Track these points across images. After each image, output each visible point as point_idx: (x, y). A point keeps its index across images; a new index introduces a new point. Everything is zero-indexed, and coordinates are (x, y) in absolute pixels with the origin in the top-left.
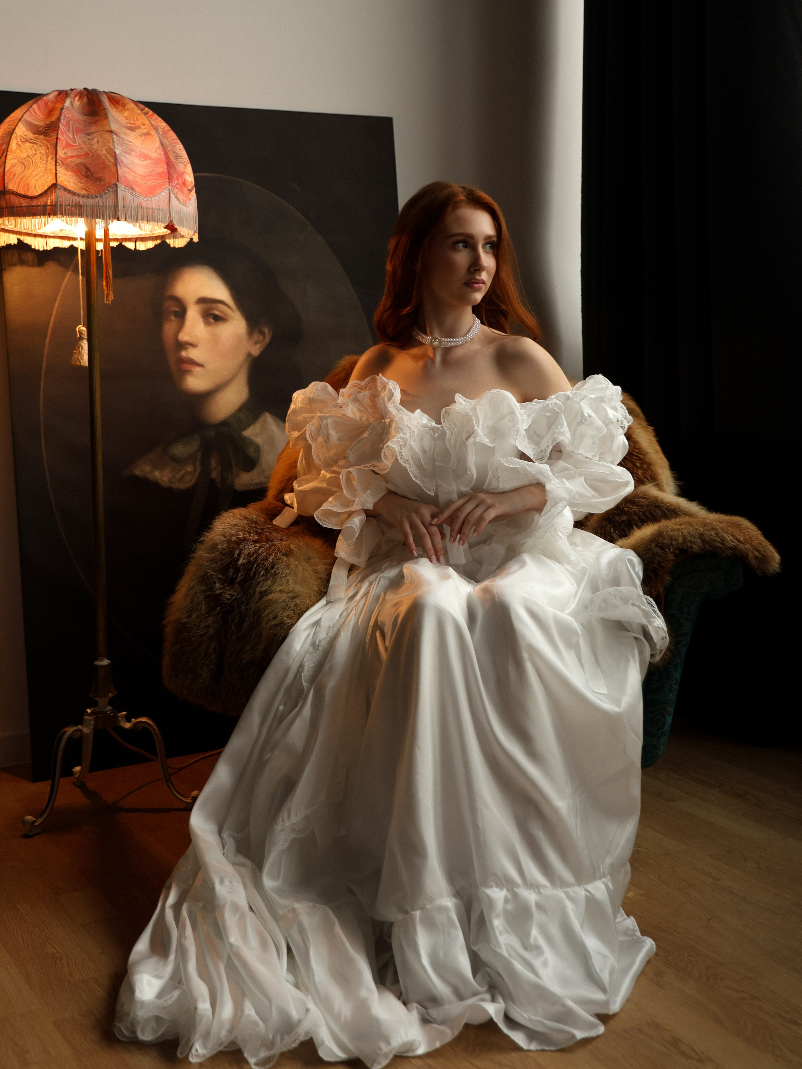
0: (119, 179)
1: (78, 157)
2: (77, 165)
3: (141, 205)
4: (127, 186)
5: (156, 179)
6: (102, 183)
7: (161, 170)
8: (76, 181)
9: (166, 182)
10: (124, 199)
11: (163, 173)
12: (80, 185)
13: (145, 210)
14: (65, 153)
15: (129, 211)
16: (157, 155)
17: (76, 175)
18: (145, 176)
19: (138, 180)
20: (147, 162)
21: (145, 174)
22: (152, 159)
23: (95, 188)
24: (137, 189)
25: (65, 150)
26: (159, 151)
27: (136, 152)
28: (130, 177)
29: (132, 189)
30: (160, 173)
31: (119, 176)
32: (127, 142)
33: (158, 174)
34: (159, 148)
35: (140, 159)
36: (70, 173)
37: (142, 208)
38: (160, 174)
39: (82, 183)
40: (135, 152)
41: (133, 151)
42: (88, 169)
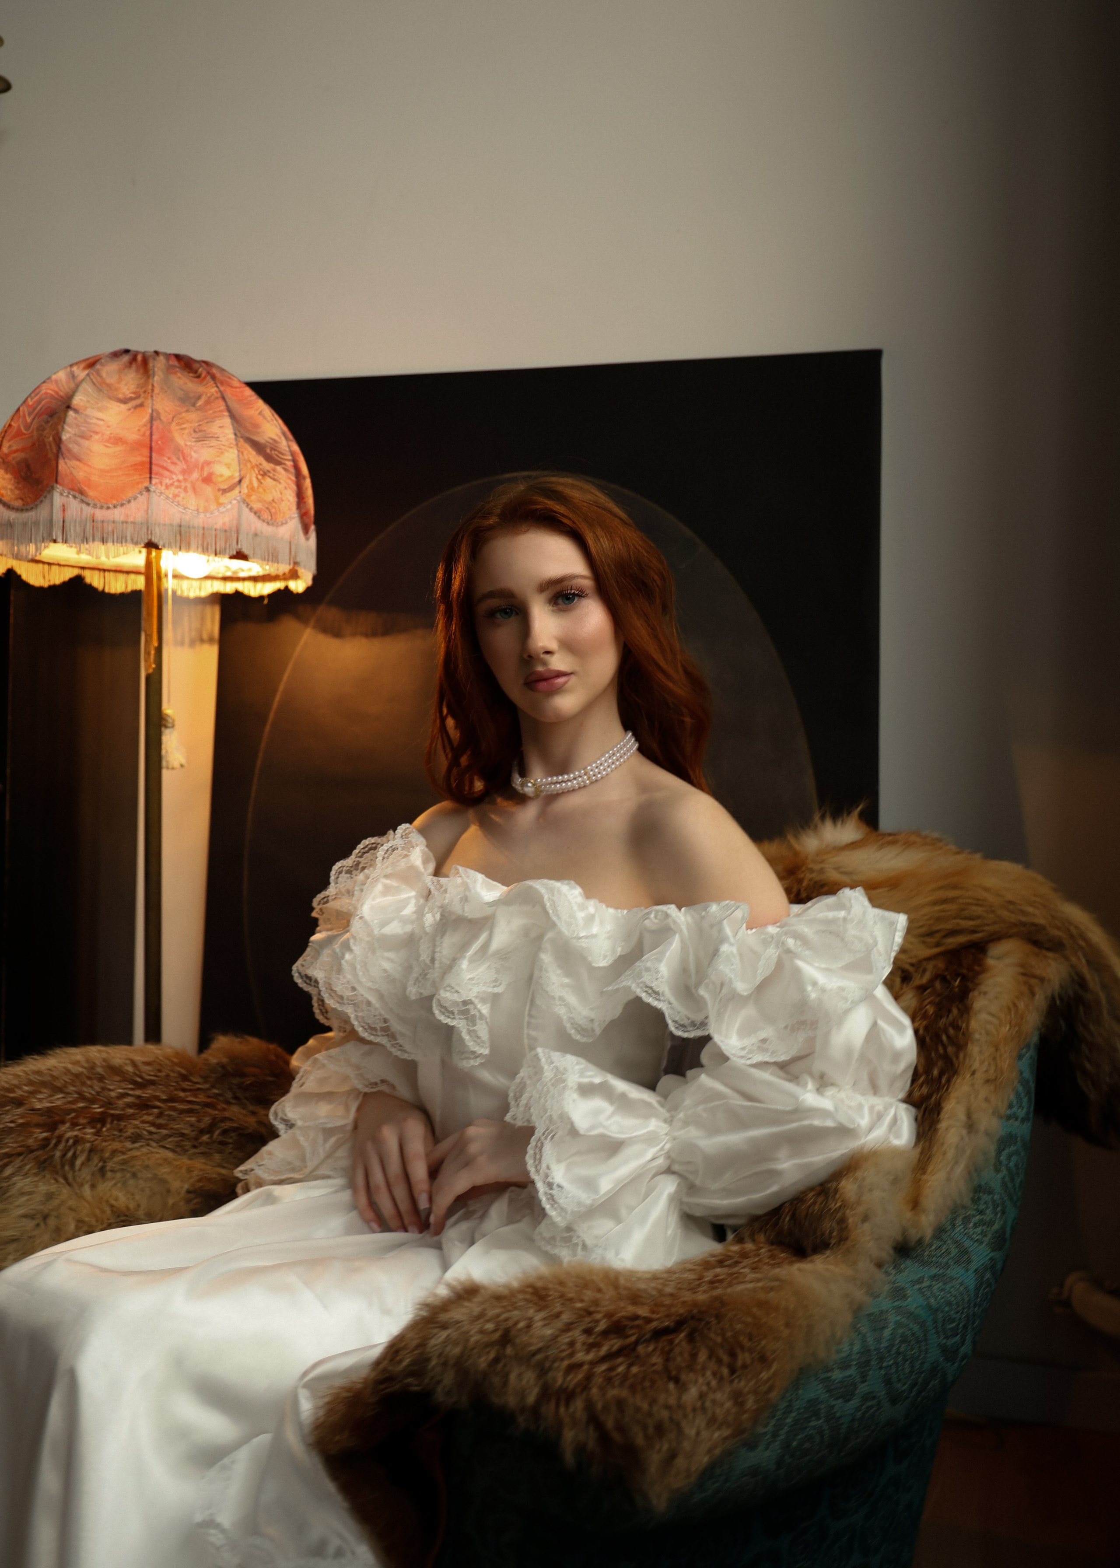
0: (59, 478)
1: (22, 450)
2: (18, 463)
3: (93, 517)
4: (73, 490)
5: (127, 474)
6: (40, 487)
7: (139, 459)
8: (13, 487)
9: (144, 478)
10: (64, 510)
11: (142, 463)
12: (17, 492)
13: (100, 525)
14: (10, 446)
15: (72, 528)
16: (138, 437)
17: (15, 478)
18: (108, 471)
19: (95, 478)
20: (118, 449)
21: (108, 468)
22: (127, 444)
23: (31, 495)
24: (91, 493)
25: (11, 442)
26: (143, 430)
27: (103, 435)
28: (81, 473)
29: (81, 492)
30: (136, 465)
31: (60, 474)
32: (94, 421)
33: (132, 466)
34: (145, 425)
35: (105, 446)
36: (9, 476)
37: (93, 521)
38: (136, 467)
39: (19, 489)
40: (100, 435)
41: (96, 433)
42: (28, 466)
